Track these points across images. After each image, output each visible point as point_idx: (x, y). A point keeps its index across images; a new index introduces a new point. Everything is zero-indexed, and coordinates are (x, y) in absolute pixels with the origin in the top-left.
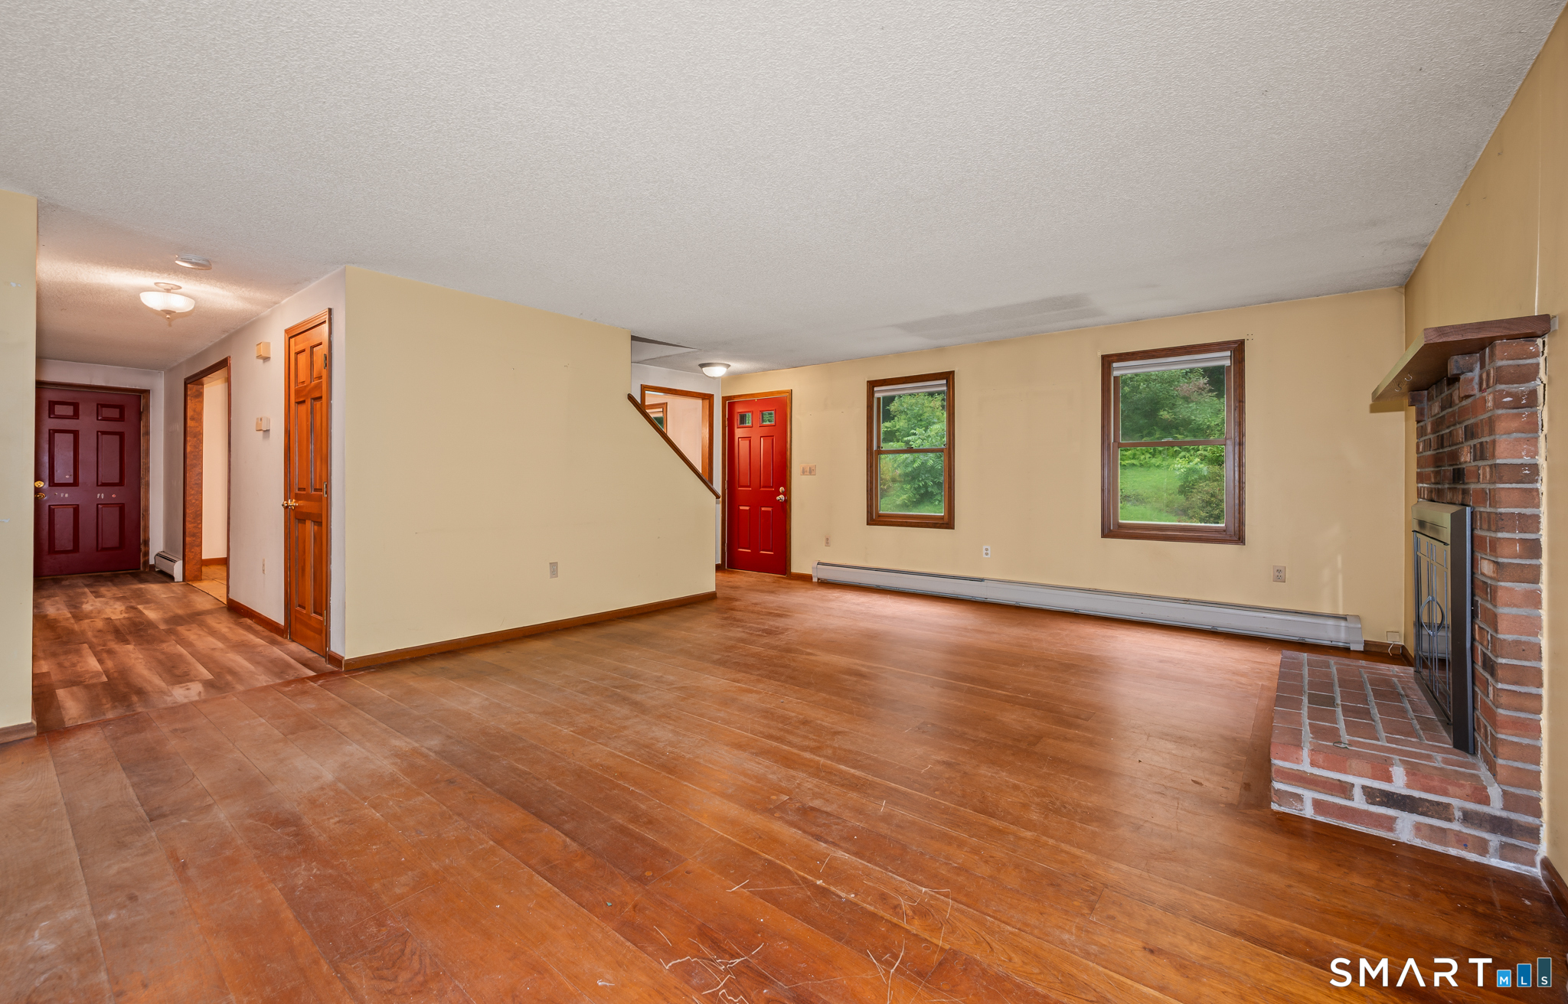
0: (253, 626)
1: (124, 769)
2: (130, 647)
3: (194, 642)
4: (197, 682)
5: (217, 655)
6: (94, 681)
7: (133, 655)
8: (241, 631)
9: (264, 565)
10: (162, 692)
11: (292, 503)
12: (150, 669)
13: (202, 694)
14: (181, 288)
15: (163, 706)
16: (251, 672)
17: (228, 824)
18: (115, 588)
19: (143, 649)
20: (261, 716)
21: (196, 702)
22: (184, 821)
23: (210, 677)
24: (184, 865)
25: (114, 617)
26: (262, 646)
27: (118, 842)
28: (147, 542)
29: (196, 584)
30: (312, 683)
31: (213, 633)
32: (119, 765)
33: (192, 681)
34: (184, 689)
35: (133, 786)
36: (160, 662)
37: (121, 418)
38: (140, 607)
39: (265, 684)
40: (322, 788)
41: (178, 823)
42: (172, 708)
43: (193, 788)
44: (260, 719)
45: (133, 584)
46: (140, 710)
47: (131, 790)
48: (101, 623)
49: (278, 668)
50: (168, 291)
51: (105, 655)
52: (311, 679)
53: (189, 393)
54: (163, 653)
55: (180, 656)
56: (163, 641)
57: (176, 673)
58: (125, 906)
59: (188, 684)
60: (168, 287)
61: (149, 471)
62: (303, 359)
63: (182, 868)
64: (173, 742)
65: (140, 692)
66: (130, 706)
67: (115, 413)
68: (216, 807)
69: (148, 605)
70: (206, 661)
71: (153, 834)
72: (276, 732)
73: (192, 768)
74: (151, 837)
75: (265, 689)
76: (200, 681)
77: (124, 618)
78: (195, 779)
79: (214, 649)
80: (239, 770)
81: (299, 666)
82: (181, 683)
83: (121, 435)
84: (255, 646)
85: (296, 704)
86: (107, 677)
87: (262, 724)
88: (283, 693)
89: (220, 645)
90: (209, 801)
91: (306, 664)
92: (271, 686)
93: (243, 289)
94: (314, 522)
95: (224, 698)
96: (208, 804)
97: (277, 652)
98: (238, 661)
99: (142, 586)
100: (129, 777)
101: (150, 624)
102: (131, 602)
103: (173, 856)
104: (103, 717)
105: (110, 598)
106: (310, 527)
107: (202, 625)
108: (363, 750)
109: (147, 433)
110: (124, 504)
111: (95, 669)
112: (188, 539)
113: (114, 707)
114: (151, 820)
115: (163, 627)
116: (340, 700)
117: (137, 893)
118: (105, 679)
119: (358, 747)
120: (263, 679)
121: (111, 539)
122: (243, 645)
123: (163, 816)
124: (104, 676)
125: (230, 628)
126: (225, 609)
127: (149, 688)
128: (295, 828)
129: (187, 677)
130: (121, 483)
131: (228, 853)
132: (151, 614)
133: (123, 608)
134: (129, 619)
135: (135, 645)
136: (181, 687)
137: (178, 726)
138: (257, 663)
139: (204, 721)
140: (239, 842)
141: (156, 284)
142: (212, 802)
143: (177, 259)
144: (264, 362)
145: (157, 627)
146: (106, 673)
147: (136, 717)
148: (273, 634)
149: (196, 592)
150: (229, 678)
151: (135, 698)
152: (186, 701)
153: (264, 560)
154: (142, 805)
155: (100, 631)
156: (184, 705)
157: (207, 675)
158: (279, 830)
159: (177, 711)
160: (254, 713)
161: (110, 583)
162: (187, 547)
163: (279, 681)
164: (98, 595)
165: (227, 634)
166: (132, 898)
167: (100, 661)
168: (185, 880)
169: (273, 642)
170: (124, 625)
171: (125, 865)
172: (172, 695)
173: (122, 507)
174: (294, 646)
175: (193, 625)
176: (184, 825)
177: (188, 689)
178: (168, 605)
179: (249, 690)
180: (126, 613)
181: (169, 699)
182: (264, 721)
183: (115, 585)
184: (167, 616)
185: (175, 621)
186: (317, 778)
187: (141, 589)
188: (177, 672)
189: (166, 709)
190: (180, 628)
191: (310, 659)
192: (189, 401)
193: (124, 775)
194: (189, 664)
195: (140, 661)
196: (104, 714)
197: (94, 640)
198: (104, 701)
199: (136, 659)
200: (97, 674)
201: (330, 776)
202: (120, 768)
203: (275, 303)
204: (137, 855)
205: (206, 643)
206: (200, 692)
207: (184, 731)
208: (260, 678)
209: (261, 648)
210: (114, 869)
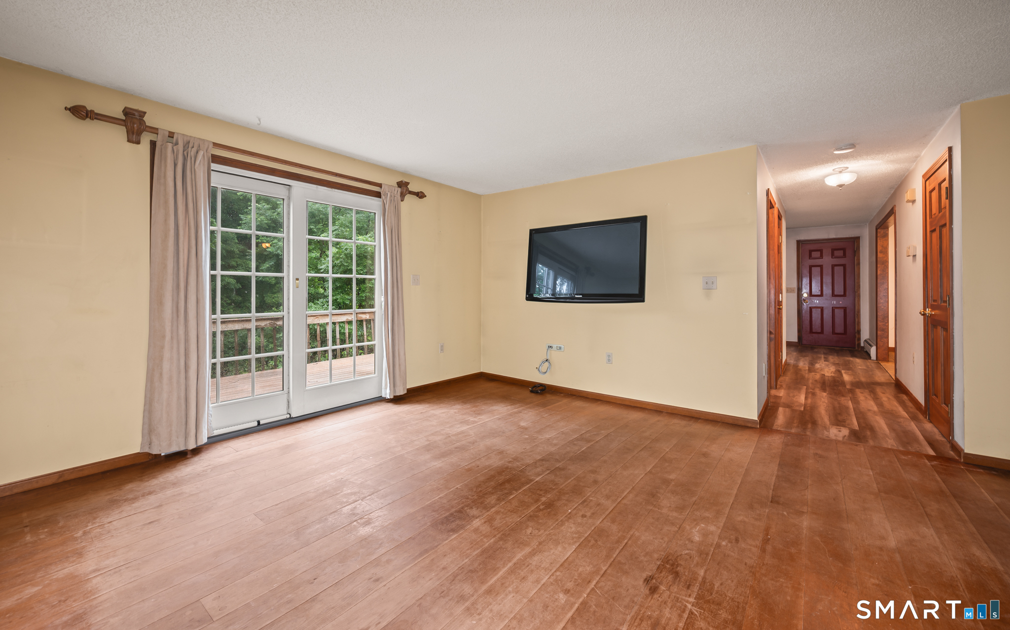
0: (906, 401)
1: (779, 464)
2: (825, 394)
3: (861, 402)
4: (847, 429)
5: (870, 414)
6: (797, 408)
7: (823, 399)
8: (896, 403)
9: (914, 358)
10: (825, 427)
11: (928, 311)
12: (826, 411)
13: (846, 438)
14: (847, 168)
15: (821, 436)
16: (885, 434)
17: (805, 531)
18: (836, 357)
19: (830, 397)
20: (872, 469)
21: (839, 441)
22: (785, 513)
23: (857, 428)
24: (769, 539)
25: (827, 374)
26: (904, 418)
27: (751, 504)
28: (859, 332)
29: (883, 364)
30: (927, 461)
31: (876, 399)
32: (778, 461)
33: (844, 426)
34: (838, 430)
35: (776, 477)
36: (834, 408)
37: (845, 255)
38: (843, 372)
39: (890, 447)
40: (881, 549)
41: (782, 512)
42: (824, 439)
43: (802, 495)
44: (870, 471)
45: (847, 357)
46: (808, 433)
47: (774, 478)
48: (819, 376)
49: (905, 437)
50: (840, 172)
51: (810, 395)
52: (930, 458)
53: (878, 235)
54: (839, 403)
55: (847, 408)
56: (843, 396)
57: (838, 419)
58: (732, 542)
59: (842, 428)
60: (840, 170)
61: (860, 288)
62: (935, 195)
63: (766, 541)
64: (811, 461)
65: (814, 423)
66: (805, 429)
67: (840, 253)
68: (806, 516)
69: (847, 371)
70: (861, 416)
71: (767, 511)
72: (875, 485)
73: (810, 482)
74: (765, 512)
75: (887, 450)
76: (850, 429)
77: (831, 376)
78: (807, 490)
79: (869, 410)
80: (834, 499)
81: (925, 443)
82: (838, 426)
83: (844, 266)
84: (899, 417)
85: (902, 472)
86: (804, 408)
87: (868, 475)
88: (899, 459)
89: (875, 408)
90: (805, 509)
91: (932, 444)
92: (893, 450)
93: (887, 155)
94: (944, 328)
95: (857, 445)
96: (803, 510)
97: (913, 426)
98: (881, 423)
99: (851, 359)
100: (778, 470)
101: (843, 383)
102: (840, 367)
103: (767, 530)
104: (789, 430)
105: (831, 363)
106: (940, 331)
107: (873, 392)
108: (937, 539)
109: (859, 264)
110: (846, 308)
111: (801, 402)
112: (879, 332)
113: (798, 427)
114: (771, 502)
115: (848, 387)
116: (943, 485)
117: (740, 540)
118: (802, 409)
119: (934, 534)
120: (891, 443)
121: (840, 329)
122: (891, 413)
123: (778, 503)
124: (803, 407)
125: (889, 398)
126: (893, 385)
127: (820, 423)
128: (842, 566)
129: (844, 423)
130: (844, 295)
131: (793, 550)
132: (846, 377)
133: (834, 370)
134: (833, 377)
135: (828, 394)
136: (837, 428)
137: (819, 452)
138: (892, 429)
139: (835, 456)
140: (803, 548)
141: (833, 170)
142: (806, 511)
143: (834, 151)
144: (913, 204)
145: (845, 386)
146: (805, 405)
147: (803, 437)
148: (918, 412)
149: (881, 368)
150: (868, 433)
151: (810, 426)
152: (834, 438)
153: (914, 354)
154: (773, 490)
155: (816, 381)
156: (831, 441)
157: (855, 425)
158: (831, 559)
159: (827, 442)
160: (868, 465)
161: (836, 354)
162: (879, 338)
163: (901, 448)
164: (826, 360)
165: (884, 402)
166: (737, 540)
167: (806, 398)
168: (763, 550)
169: (914, 418)
170: (829, 380)
171: (746, 520)
172: (829, 431)
173: (845, 309)
174: (929, 426)
175: (866, 390)
176: (783, 515)
177: (840, 431)
178: (859, 374)
179: (875, 447)
180: (834, 373)
181: (826, 433)
182: (872, 473)
183: (838, 356)
184: (854, 380)
185: (858, 385)
186: (882, 538)
187: (850, 360)
188: (840, 418)
189: (820, 439)
190: (858, 391)
191: (937, 441)
192: (879, 241)
193: (777, 468)
194: (849, 415)
195: (825, 404)
196: (791, 429)
197: (810, 385)
198: (795, 421)
199: (824, 402)
200: (800, 405)
201: (894, 543)
202: (778, 463)
203: (917, 157)
204: (753, 518)
205: (867, 403)
206: (845, 436)
207: (821, 456)
208: (889, 441)
209: (902, 420)
210: (740, 518)
